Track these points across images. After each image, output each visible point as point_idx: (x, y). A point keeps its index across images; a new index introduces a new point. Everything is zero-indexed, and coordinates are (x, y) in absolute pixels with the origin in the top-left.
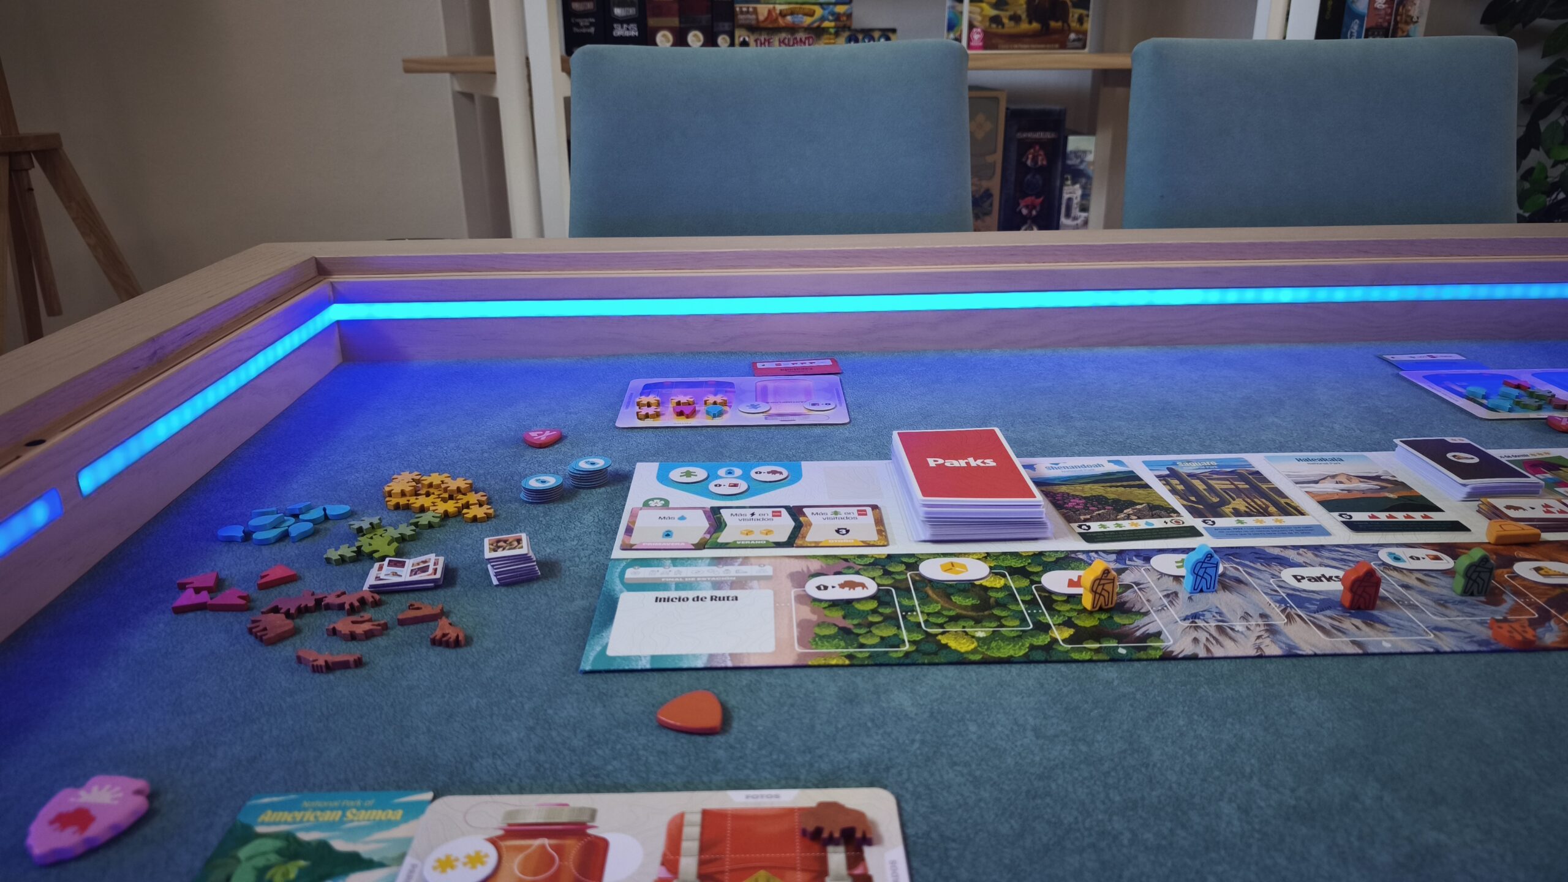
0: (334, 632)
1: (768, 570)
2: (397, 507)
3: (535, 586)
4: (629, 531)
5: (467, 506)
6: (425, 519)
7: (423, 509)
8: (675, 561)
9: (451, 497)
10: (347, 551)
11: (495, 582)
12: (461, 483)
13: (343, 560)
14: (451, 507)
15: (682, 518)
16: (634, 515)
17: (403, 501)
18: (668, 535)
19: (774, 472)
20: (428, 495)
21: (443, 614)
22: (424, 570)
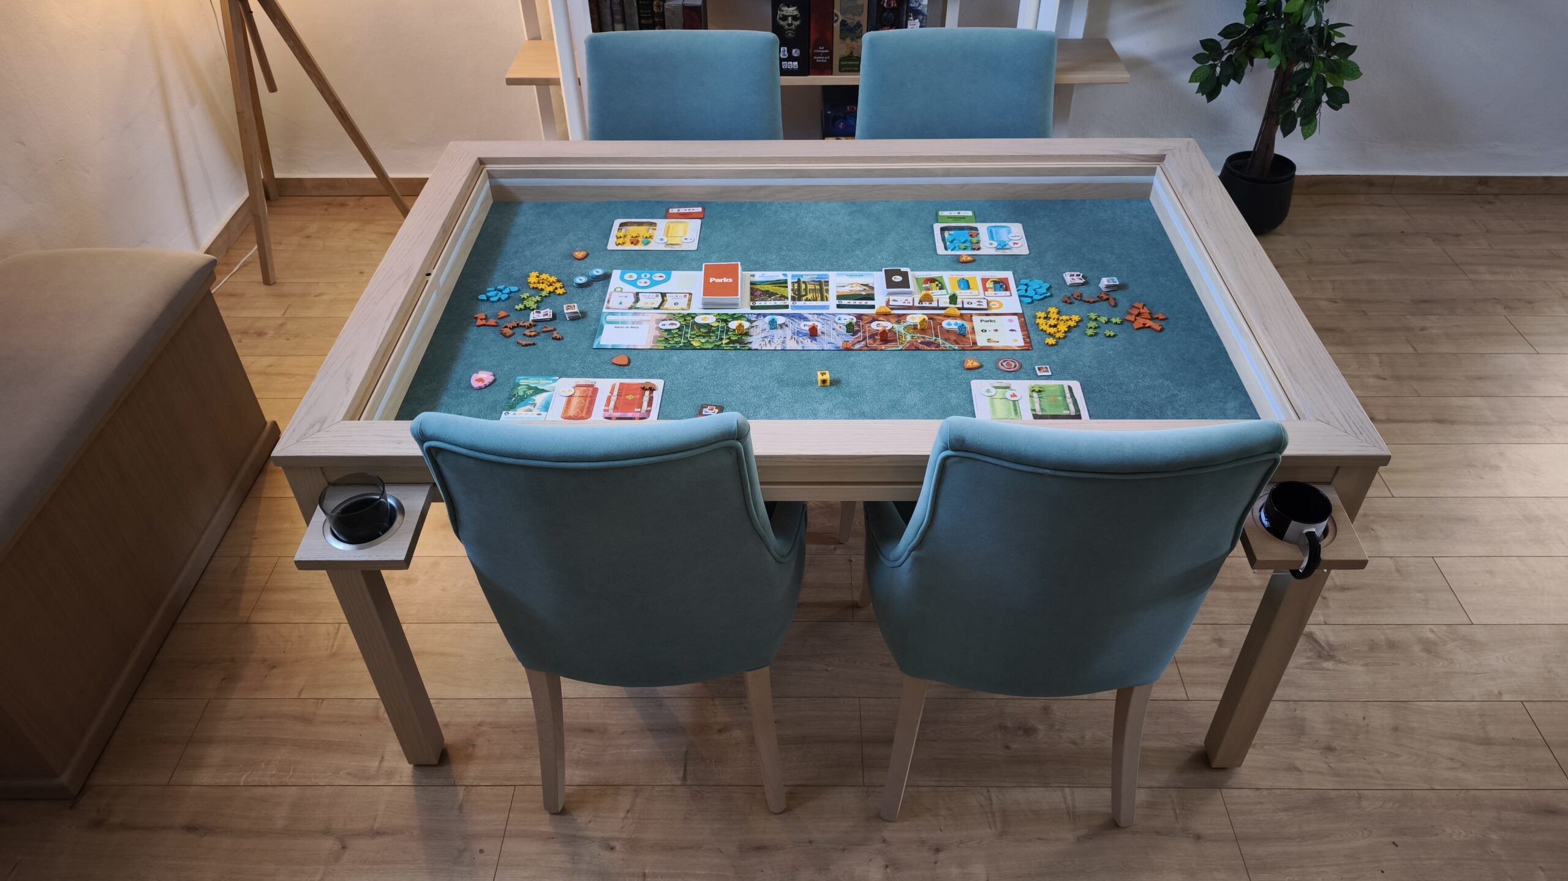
0: (525, 335)
1: (650, 318)
2: (533, 288)
3: (580, 320)
4: (609, 301)
5: (556, 289)
6: (544, 294)
7: (542, 290)
8: (622, 314)
9: (551, 285)
10: (521, 306)
11: (568, 319)
12: (553, 279)
13: (521, 309)
14: (551, 289)
15: (626, 297)
16: (610, 295)
17: (535, 286)
18: (621, 303)
19: (661, 277)
20: (543, 283)
21: (555, 330)
22: (547, 315)
